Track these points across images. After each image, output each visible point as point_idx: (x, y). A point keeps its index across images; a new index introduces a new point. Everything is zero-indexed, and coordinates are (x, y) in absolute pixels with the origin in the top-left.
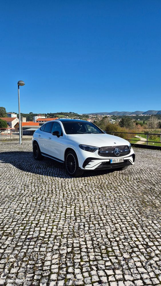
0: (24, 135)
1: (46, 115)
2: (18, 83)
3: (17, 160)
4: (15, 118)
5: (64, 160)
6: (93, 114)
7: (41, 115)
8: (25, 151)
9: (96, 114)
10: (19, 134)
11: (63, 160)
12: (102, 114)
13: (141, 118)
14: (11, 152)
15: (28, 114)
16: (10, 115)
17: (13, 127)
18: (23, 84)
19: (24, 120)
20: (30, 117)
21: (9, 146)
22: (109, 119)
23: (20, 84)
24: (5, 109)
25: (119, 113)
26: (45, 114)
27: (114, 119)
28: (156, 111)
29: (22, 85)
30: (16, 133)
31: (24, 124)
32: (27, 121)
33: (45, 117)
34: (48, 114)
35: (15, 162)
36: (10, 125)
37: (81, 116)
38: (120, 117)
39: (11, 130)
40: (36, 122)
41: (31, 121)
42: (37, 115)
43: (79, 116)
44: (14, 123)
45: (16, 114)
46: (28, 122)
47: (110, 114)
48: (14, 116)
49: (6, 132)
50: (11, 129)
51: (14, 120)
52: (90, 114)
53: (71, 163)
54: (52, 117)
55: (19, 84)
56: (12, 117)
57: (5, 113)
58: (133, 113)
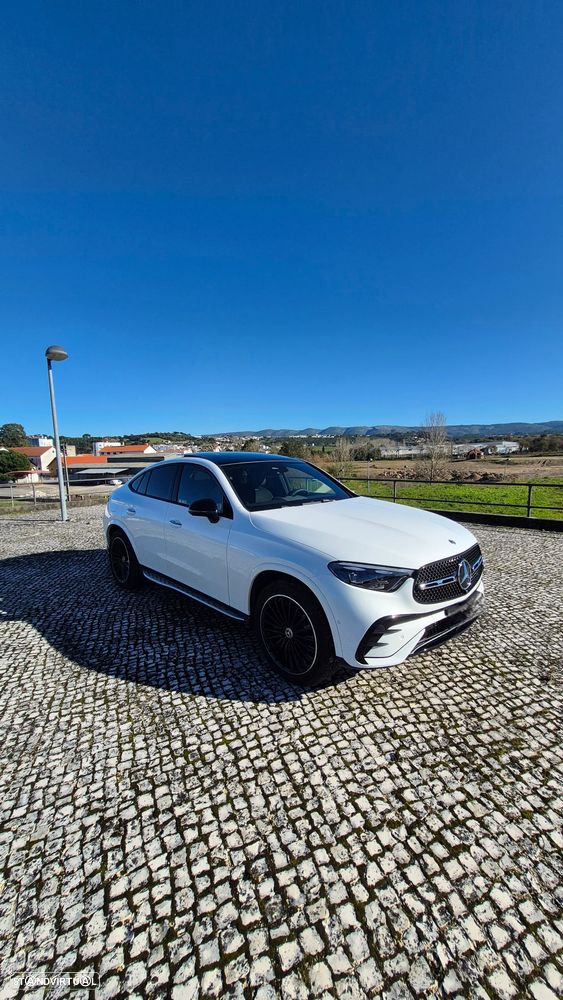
0: (72, 484)
1: (121, 440)
2: (48, 353)
3: (55, 595)
4: (48, 448)
5: (247, 613)
6: (223, 435)
7: (111, 439)
8: (80, 546)
9: (230, 435)
10: (58, 483)
11: (245, 609)
12: (240, 434)
13: (318, 442)
14: (34, 555)
15: (80, 439)
16: (35, 441)
17: (45, 469)
18: (61, 354)
19: (71, 451)
20: (85, 445)
21: (30, 529)
22: (257, 443)
23: (54, 354)
24: (21, 428)
25: (274, 432)
26: (120, 438)
27: (266, 444)
28: (342, 429)
29: (61, 357)
30: (52, 480)
31: (72, 460)
32: (77, 453)
33: (119, 444)
34: (126, 437)
35: (45, 610)
36: (37, 463)
37: (199, 440)
38: (277, 441)
39: (41, 475)
40: (98, 455)
41: (88, 452)
42: (100, 440)
43: (194, 439)
44: (46, 459)
45: (49, 438)
46: (80, 455)
47: (257, 434)
48: (44, 442)
49: (27, 479)
50: (40, 472)
51: (47, 452)
52: (218, 436)
53: (289, 632)
54: (136, 444)
55: (51, 357)
56: (41, 445)
57: (24, 437)
58: (301, 432)
